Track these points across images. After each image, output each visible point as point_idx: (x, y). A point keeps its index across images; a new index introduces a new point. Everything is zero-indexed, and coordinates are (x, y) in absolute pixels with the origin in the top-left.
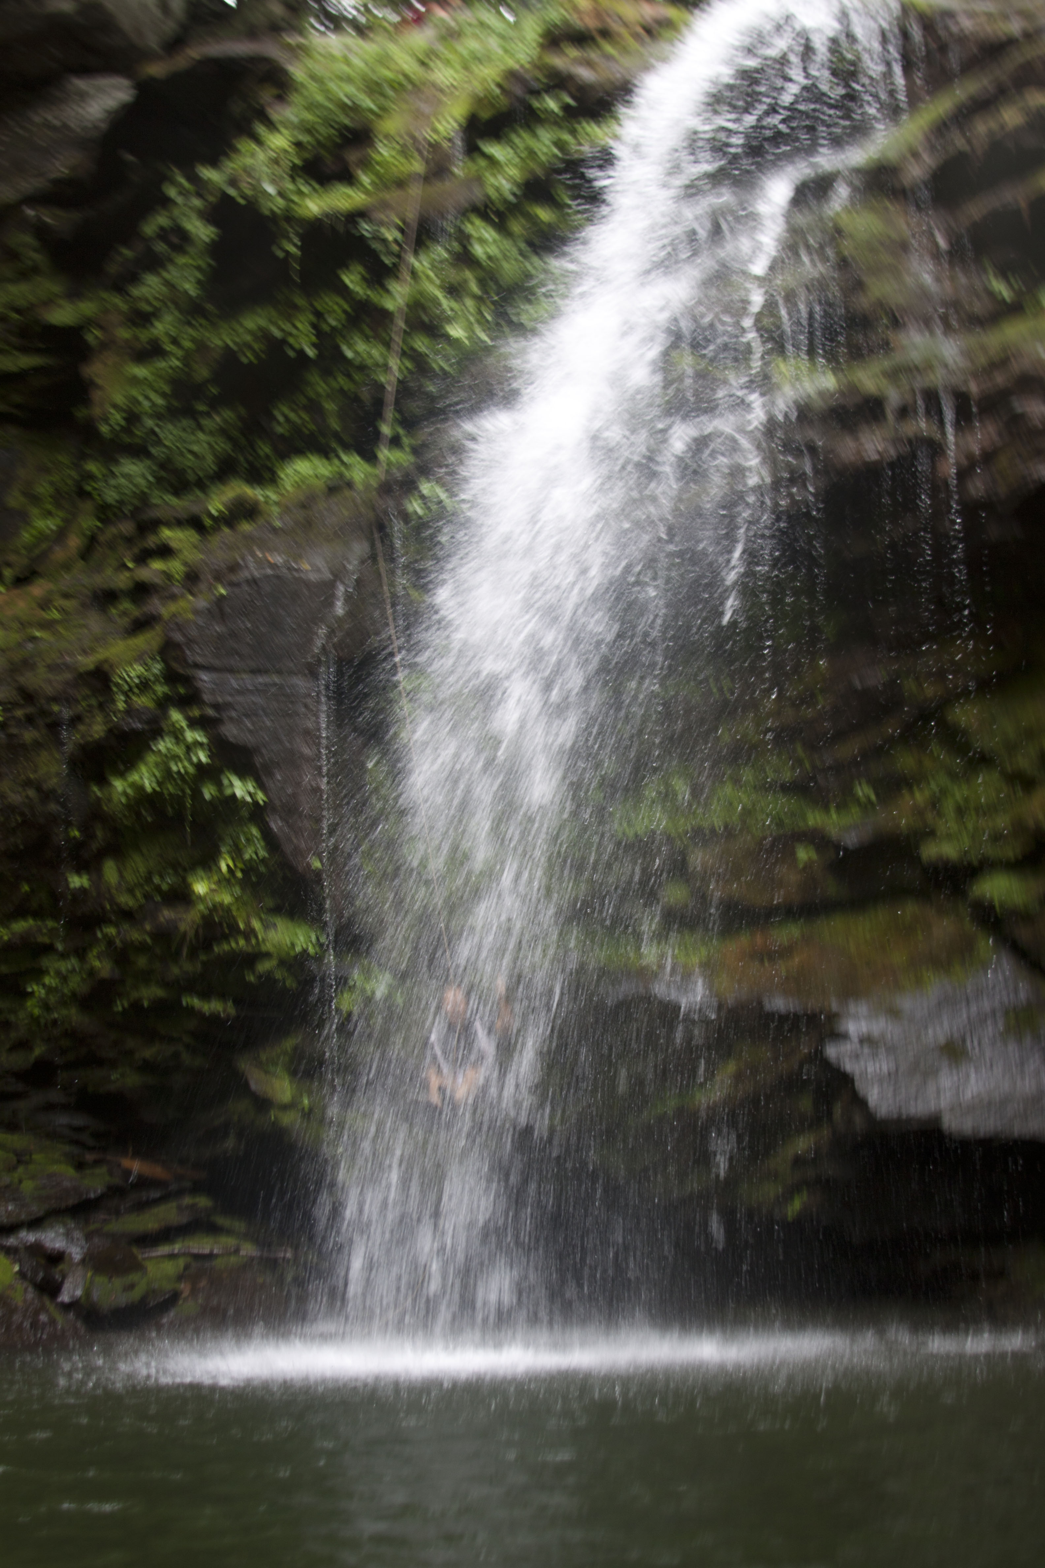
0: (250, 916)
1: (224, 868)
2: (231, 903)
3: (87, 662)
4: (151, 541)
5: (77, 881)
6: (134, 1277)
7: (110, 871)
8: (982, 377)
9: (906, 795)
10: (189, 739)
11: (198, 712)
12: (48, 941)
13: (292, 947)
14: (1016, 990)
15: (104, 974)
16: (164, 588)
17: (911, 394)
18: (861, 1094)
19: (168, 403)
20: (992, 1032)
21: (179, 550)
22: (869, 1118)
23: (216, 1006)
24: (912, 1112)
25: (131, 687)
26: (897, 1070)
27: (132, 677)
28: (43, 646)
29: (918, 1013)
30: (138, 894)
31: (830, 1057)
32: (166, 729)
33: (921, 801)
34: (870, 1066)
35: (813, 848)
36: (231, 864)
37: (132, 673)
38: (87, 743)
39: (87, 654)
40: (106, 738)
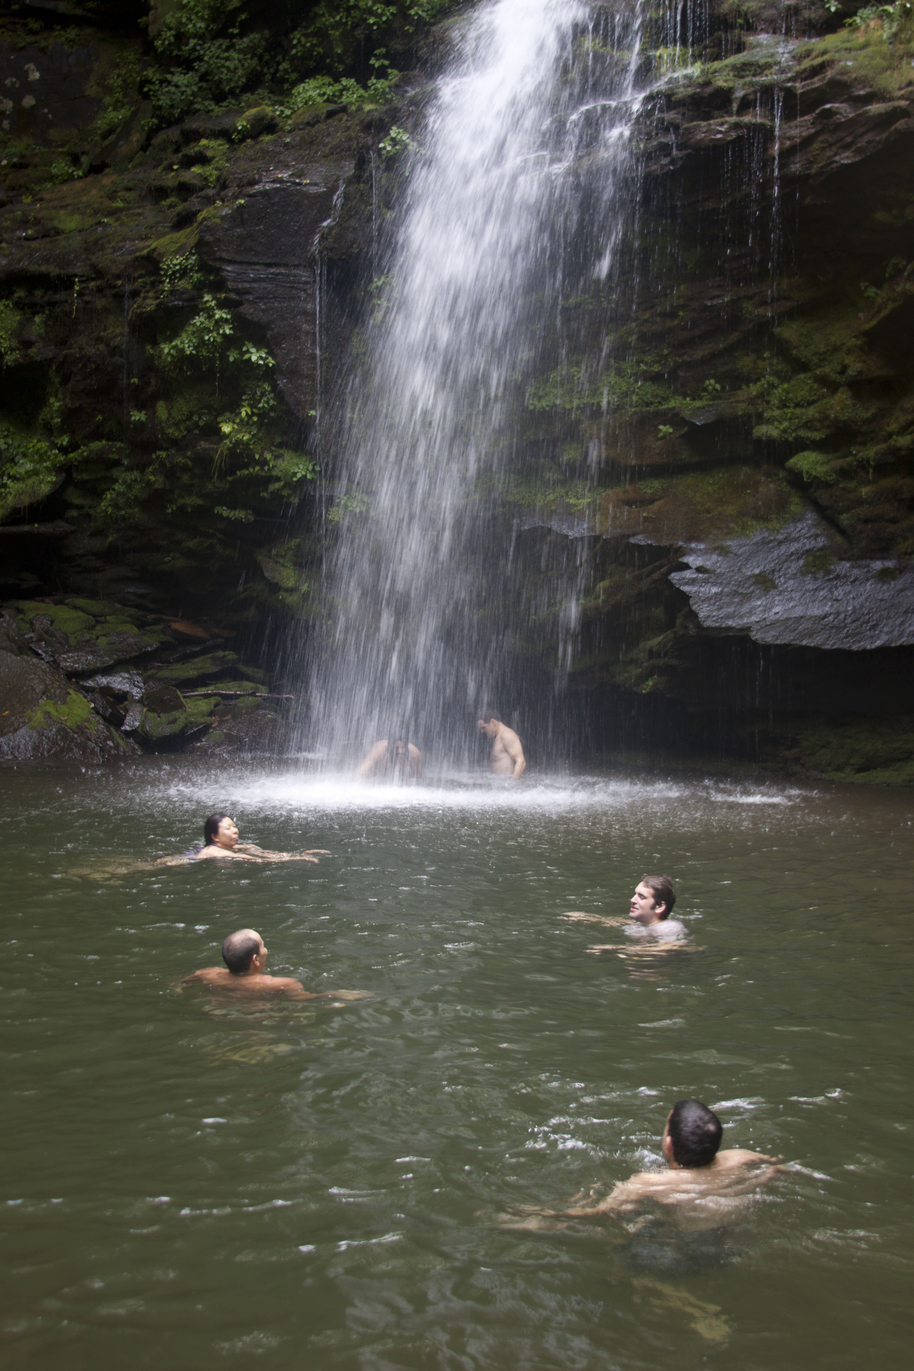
0: (263, 449)
1: (244, 414)
2: (250, 440)
3: (144, 248)
4: (192, 150)
5: (137, 416)
6: (176, 714)
7: (162, 410)
8: (805, 79)
9: (744, 387)
10: (217, 316)
11: (223, 295)
12: (117, 457)
13: (295, 474)
14: (816, 536)
15: (158, 486)
16: (202, 189)
17: (752, 89)
18: (694, 608)
19: (208, 26)
20: (795, 566)
21: (213, 158)
22: (699, 626)
23: (239, 514)
24: (730, 623)
25: (174, 273)
26: (722, 592)
27: (175, 265)
28: (110, 231)
29: (742, 551)
30: (182, 428)
31: (674, 582)
32: (200, 307)
33: (754, 393)
34: (702, 589)
35: (672, 424)
36: (249, 412)
37: (175, 262)
38: (142, 313)
39: (142, 239)
40: (156, 311)
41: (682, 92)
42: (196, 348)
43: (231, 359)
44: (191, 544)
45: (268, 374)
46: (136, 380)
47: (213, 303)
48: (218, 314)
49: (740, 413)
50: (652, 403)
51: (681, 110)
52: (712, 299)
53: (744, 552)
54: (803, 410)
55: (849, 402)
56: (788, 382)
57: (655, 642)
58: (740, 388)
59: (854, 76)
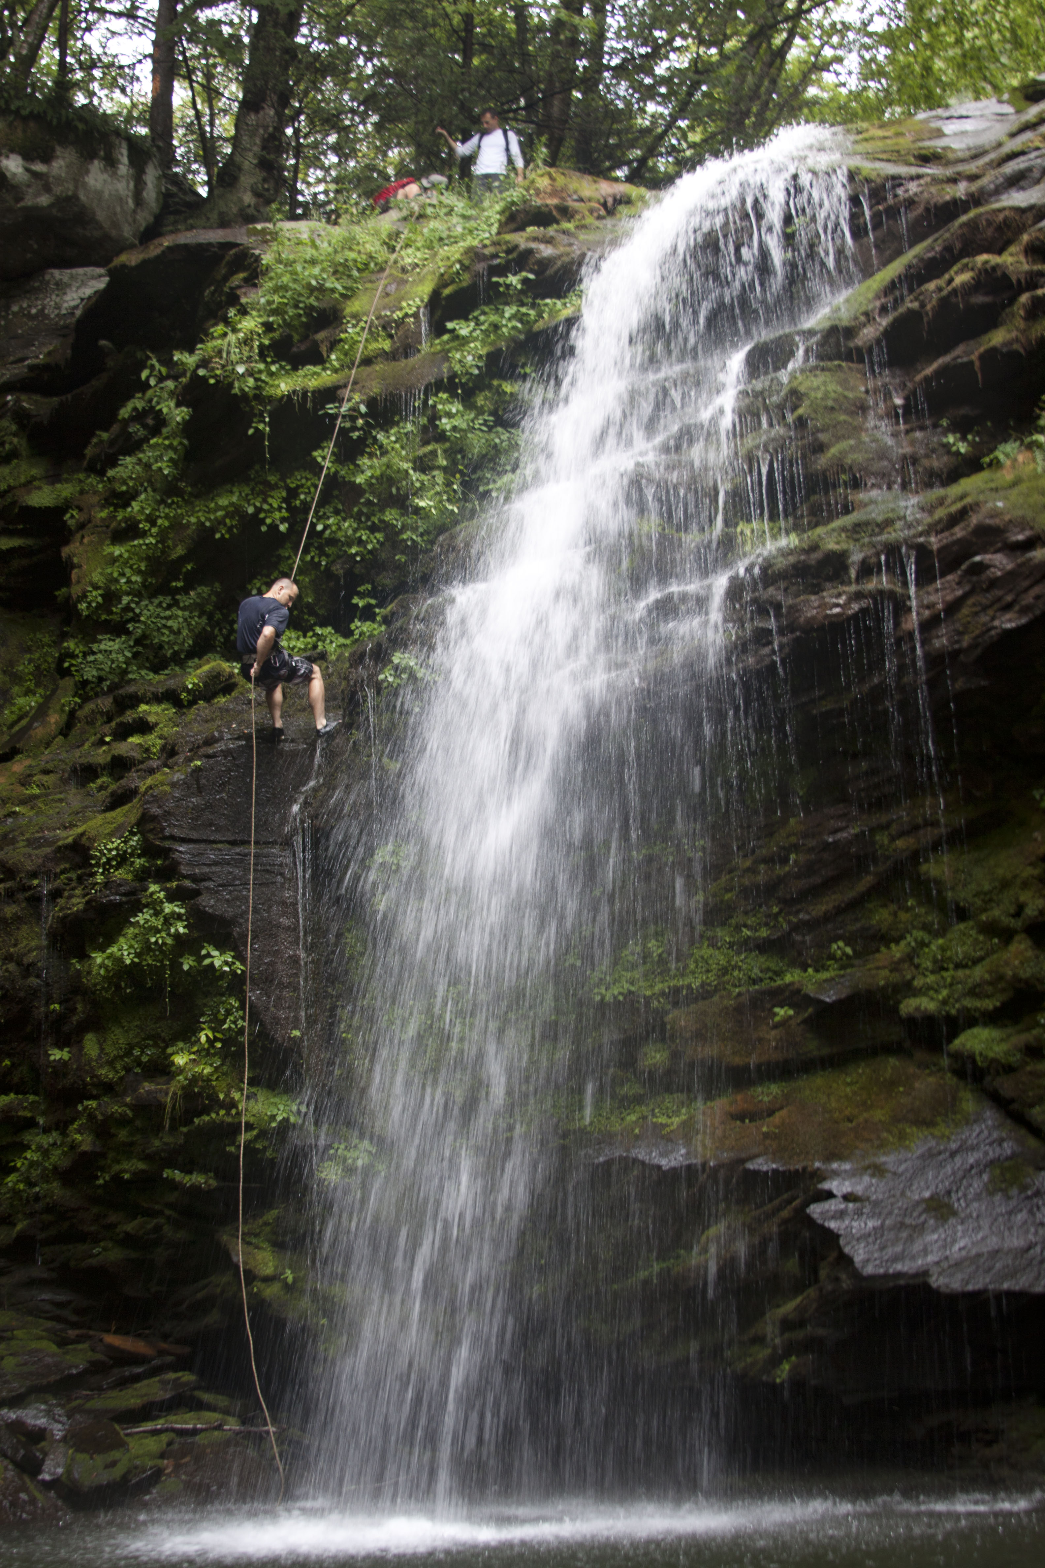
0: (230, 1087)
1: (203, 1039)
2: (212, 1074)
3: (68, 837)
4: (129, 716)
6: (116, 1454)
7: (91, 1045)
8: (942, 531)
9: (883, 949)
10: (167, 911)
11: (175, 884)
12: (29, 1115)
13: (273, 1117)
14: (1000, 1141)
15: (85, 1147)
16: (142, 762)
17: (873, 551)
18: (847, 1250)
19: (145, 580)
20: (977, 1185)
21: (156, 724)
22: (856, 1275)
23: (198, 1179)
24: (899, 1267)
25: (109, 860)
26: (882, 1225)
27: (110, 850)
28: (23, 821)
29: (902, 1168)
30: (118, 1067)
31: (815, 1216)
32: (144, 901)
33: (898, 955)
34: (855, 1224)
35: (791, 1006)
36: (211, 1035)
37: (110, 846)
38: (66, 916)
39: (65, 828)
40: (85, 910)
41: (781, 563)
42: (138, 955)
43: (186, 967)
44: (130, 1227)
45: (236, 983)
46: (57, 1006)
47: (162, 895)
48: (168, 908)
49: (882, 983)
50: (761, 980)
51: (782, 584)
52: (835, 831)
53: (906, 1170)
54: (967, 972)
55: (1029, 953)
56: (943, 936)
57: (789, 1307)
58: (878, 951)
59: (1007, 518)
